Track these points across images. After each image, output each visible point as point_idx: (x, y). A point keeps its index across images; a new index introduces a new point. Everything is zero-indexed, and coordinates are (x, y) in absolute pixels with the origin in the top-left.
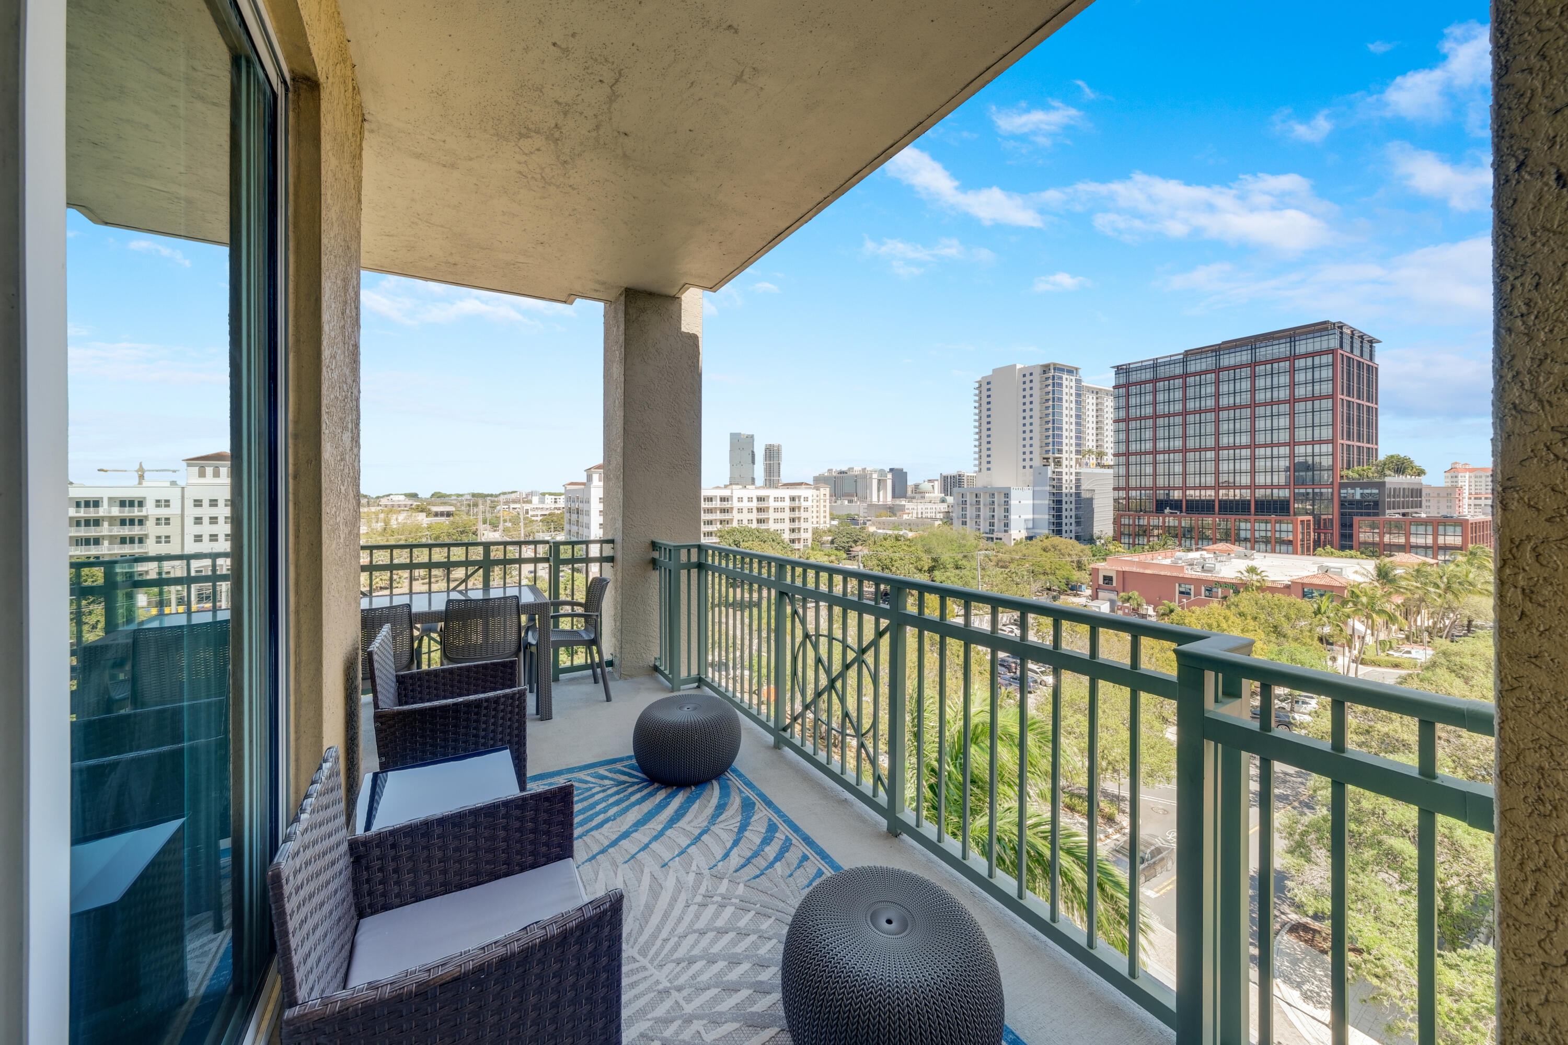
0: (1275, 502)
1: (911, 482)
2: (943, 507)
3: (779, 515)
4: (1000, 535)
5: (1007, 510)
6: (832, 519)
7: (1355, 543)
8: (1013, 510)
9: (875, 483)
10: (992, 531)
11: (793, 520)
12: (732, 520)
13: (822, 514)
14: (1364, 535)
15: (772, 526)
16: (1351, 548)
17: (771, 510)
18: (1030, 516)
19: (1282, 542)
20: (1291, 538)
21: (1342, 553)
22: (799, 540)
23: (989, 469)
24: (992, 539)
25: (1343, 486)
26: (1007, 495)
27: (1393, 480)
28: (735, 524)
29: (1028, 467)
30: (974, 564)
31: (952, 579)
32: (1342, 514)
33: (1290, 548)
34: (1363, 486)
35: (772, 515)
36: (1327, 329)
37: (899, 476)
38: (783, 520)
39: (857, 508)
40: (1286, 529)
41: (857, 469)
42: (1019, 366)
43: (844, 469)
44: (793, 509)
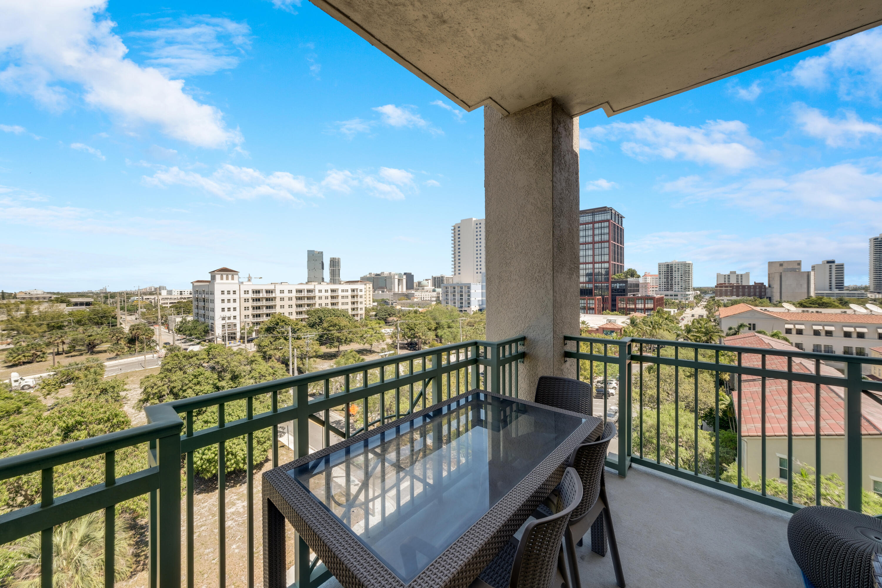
0: (587, 290)
1: (416, 280)
2: (435, 294)
3: (345, 300)
4: (466, 309)
5: (469, 296)
6: (374, 302)
7: (617, 308)
8: (472, 295)
9: (396, 281)
10: (461, 307)
11: (353, 303)
12: (315, 304)
13: (368, 299)
14: (621, 305)
15: (340, 307)
16: (615, 310)
17: (340, 297)
18: (481, 299)
19: (590, 309)
20: (593, 306)
21: (613, 313)
22: (357, 315)
23: (459, 274)
24: (462, 311)
25: (613, 282)
26: (469, 288)
27: (630, 280)
28: (317, 306)
29: (479, 273)
30: (458, 325)
31: (447, 334)
32: (612, 295)
33: (594, 311)
34: (620, 282)
35: (340, 300)
36: (606, 210)
37: (410, 277)
38: (347, 303)
39: (387, 295)
40: (592, 303)
41: (386, 273)
42: (474, 219)
43: (379, 273)
44: (353, 297)
